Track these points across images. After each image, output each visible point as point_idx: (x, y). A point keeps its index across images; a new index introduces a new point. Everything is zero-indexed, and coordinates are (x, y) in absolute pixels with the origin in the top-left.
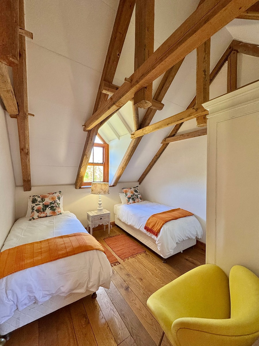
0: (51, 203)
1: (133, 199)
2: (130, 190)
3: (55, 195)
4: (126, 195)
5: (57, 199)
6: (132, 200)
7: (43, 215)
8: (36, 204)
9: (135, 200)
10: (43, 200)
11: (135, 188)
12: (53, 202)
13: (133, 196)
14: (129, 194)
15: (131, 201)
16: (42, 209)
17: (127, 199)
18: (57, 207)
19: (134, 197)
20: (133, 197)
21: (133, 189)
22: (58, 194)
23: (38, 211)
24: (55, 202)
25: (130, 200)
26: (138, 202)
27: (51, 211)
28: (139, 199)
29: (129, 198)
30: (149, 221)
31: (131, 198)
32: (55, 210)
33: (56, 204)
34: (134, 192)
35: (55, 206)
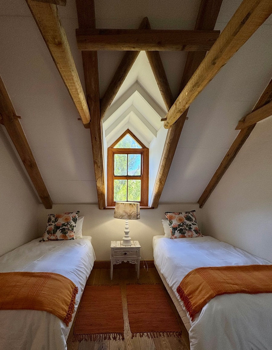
0: (63, 225)
1: (181, 231)
2: (177, 216)
3: (71, 216)
4: (170, 223)
5: (71, 221)
6: (179, 232)
7: (53, 237)
8: (50, 223)
9: (184, 233)
10: (56, 220)
11: (189, 213)
12: (66, 223)
13: (182, 226)
14: (175, 222)
15: (177, 233)
16: (53, 231)
17: (172, 230)
18: (69, 230)
19: (183, 228)
20: (181, 228)
21: (183, 215)
22: (74, 214)
23: (49, 232)
24: (68, 223)
25: (176, 231)
26: (191, 236)
27: (62, 234)
28: (194, 232)
29: (174, 229)
30: (188, 279)
31: (178, 229)
32: (66, 233)
33: (69, 226)
34: (185, 220)
35: (67, 229)
